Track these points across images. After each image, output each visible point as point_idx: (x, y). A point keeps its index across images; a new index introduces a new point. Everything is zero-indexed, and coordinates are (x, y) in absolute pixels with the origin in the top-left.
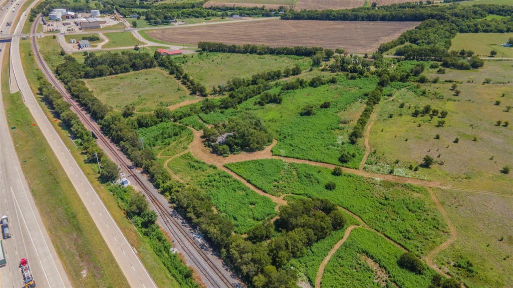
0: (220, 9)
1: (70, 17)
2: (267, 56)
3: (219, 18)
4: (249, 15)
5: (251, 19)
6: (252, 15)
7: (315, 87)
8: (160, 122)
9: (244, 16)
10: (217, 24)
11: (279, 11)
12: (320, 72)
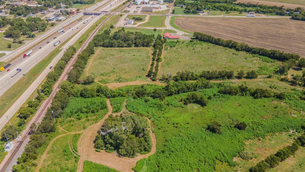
0: (245, 5)
1: (145, 3)
2: (243, 53)
3: (237, 13)
4: (264, 13)
5: (263, 16)
6: (267, 12)
7: (255, 98)
8: (97, 96)
9: (259, 13)
10: (231, 18)
11: (295, 11)
12: (278, 81)
